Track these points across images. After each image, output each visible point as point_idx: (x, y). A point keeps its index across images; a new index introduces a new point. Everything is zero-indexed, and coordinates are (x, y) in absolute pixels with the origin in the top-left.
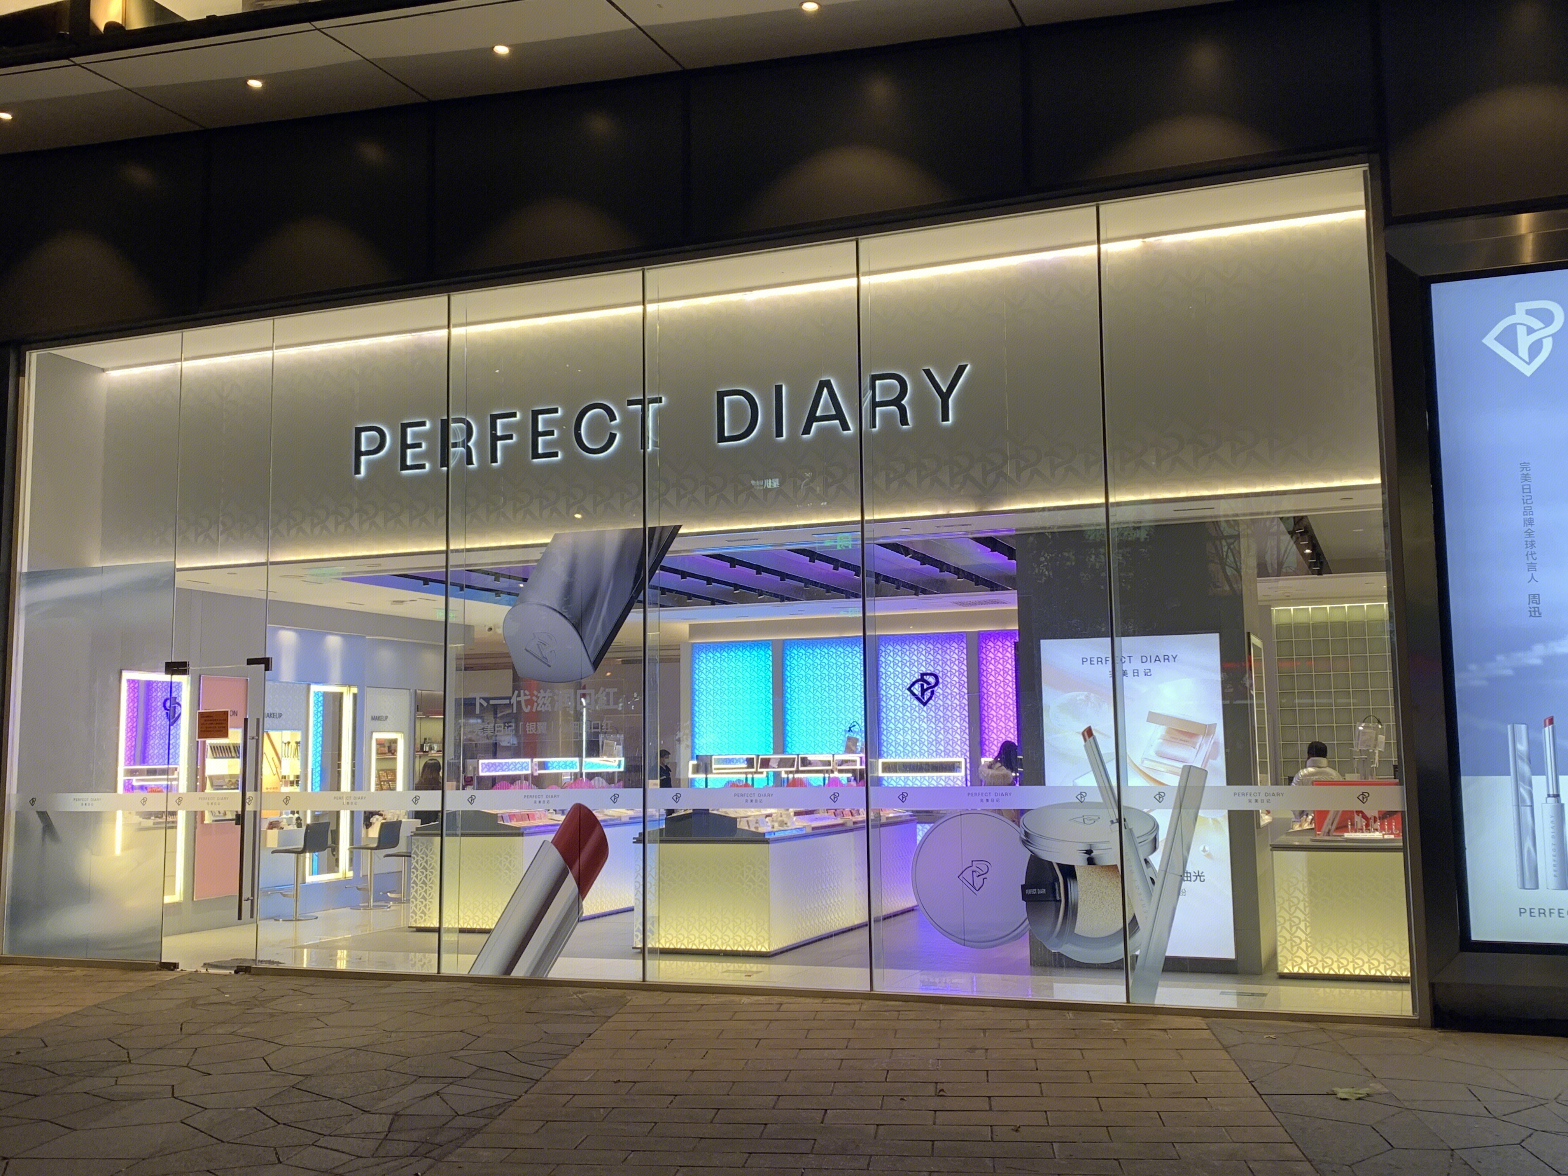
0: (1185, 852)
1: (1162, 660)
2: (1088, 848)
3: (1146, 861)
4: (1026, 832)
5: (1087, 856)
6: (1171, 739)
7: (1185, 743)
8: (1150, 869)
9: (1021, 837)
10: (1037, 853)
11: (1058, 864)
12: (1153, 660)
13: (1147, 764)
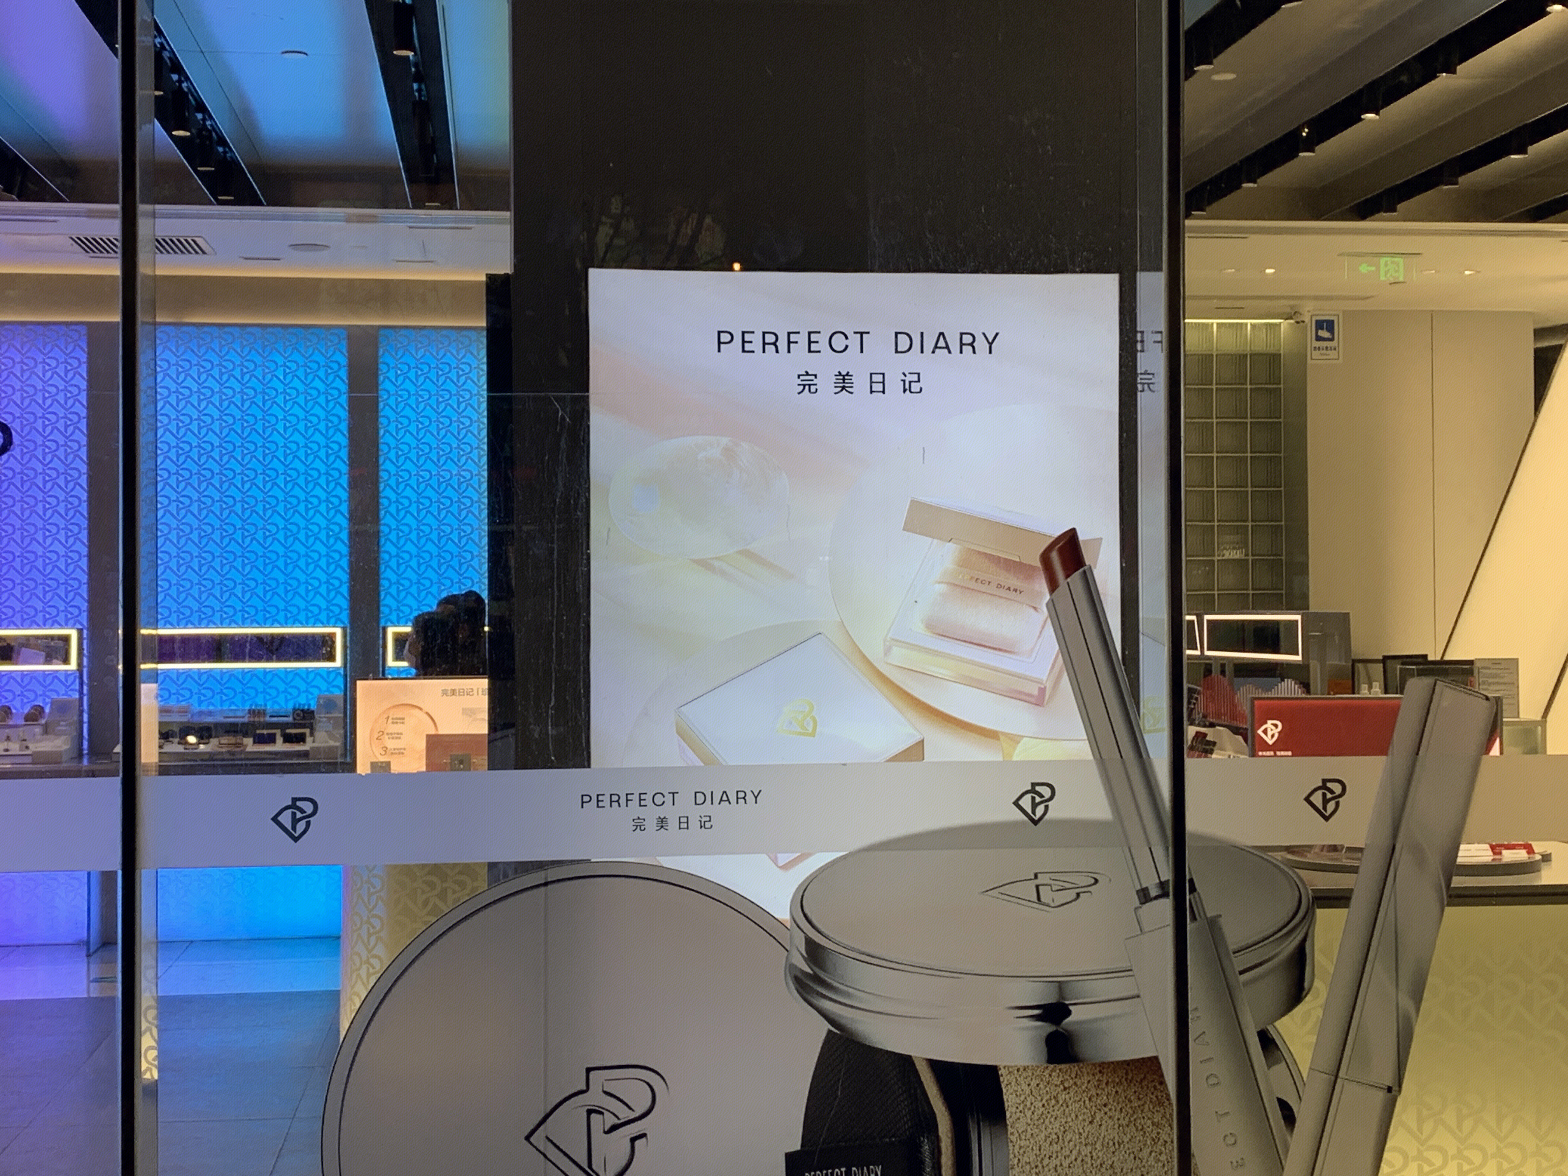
0: (1407, 1003)
1: (954, 346)
2: (1050, 998)
3: (1267, 1042)
4: (810, 944)
5: (1047, 1028)
6: (973, 585)
7: (1012, 595)
8: (1280, 1069)
9: (791, 968)
10: (849, 1024)
11: (934, 1065)
12: (929, 345)
13: (899, 655)
